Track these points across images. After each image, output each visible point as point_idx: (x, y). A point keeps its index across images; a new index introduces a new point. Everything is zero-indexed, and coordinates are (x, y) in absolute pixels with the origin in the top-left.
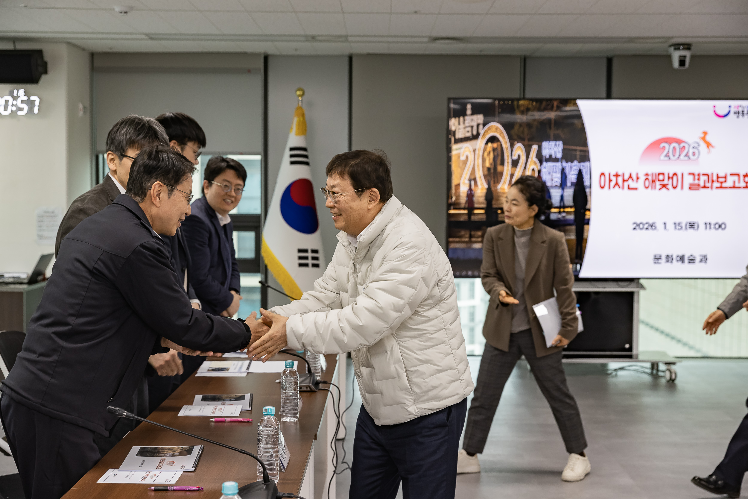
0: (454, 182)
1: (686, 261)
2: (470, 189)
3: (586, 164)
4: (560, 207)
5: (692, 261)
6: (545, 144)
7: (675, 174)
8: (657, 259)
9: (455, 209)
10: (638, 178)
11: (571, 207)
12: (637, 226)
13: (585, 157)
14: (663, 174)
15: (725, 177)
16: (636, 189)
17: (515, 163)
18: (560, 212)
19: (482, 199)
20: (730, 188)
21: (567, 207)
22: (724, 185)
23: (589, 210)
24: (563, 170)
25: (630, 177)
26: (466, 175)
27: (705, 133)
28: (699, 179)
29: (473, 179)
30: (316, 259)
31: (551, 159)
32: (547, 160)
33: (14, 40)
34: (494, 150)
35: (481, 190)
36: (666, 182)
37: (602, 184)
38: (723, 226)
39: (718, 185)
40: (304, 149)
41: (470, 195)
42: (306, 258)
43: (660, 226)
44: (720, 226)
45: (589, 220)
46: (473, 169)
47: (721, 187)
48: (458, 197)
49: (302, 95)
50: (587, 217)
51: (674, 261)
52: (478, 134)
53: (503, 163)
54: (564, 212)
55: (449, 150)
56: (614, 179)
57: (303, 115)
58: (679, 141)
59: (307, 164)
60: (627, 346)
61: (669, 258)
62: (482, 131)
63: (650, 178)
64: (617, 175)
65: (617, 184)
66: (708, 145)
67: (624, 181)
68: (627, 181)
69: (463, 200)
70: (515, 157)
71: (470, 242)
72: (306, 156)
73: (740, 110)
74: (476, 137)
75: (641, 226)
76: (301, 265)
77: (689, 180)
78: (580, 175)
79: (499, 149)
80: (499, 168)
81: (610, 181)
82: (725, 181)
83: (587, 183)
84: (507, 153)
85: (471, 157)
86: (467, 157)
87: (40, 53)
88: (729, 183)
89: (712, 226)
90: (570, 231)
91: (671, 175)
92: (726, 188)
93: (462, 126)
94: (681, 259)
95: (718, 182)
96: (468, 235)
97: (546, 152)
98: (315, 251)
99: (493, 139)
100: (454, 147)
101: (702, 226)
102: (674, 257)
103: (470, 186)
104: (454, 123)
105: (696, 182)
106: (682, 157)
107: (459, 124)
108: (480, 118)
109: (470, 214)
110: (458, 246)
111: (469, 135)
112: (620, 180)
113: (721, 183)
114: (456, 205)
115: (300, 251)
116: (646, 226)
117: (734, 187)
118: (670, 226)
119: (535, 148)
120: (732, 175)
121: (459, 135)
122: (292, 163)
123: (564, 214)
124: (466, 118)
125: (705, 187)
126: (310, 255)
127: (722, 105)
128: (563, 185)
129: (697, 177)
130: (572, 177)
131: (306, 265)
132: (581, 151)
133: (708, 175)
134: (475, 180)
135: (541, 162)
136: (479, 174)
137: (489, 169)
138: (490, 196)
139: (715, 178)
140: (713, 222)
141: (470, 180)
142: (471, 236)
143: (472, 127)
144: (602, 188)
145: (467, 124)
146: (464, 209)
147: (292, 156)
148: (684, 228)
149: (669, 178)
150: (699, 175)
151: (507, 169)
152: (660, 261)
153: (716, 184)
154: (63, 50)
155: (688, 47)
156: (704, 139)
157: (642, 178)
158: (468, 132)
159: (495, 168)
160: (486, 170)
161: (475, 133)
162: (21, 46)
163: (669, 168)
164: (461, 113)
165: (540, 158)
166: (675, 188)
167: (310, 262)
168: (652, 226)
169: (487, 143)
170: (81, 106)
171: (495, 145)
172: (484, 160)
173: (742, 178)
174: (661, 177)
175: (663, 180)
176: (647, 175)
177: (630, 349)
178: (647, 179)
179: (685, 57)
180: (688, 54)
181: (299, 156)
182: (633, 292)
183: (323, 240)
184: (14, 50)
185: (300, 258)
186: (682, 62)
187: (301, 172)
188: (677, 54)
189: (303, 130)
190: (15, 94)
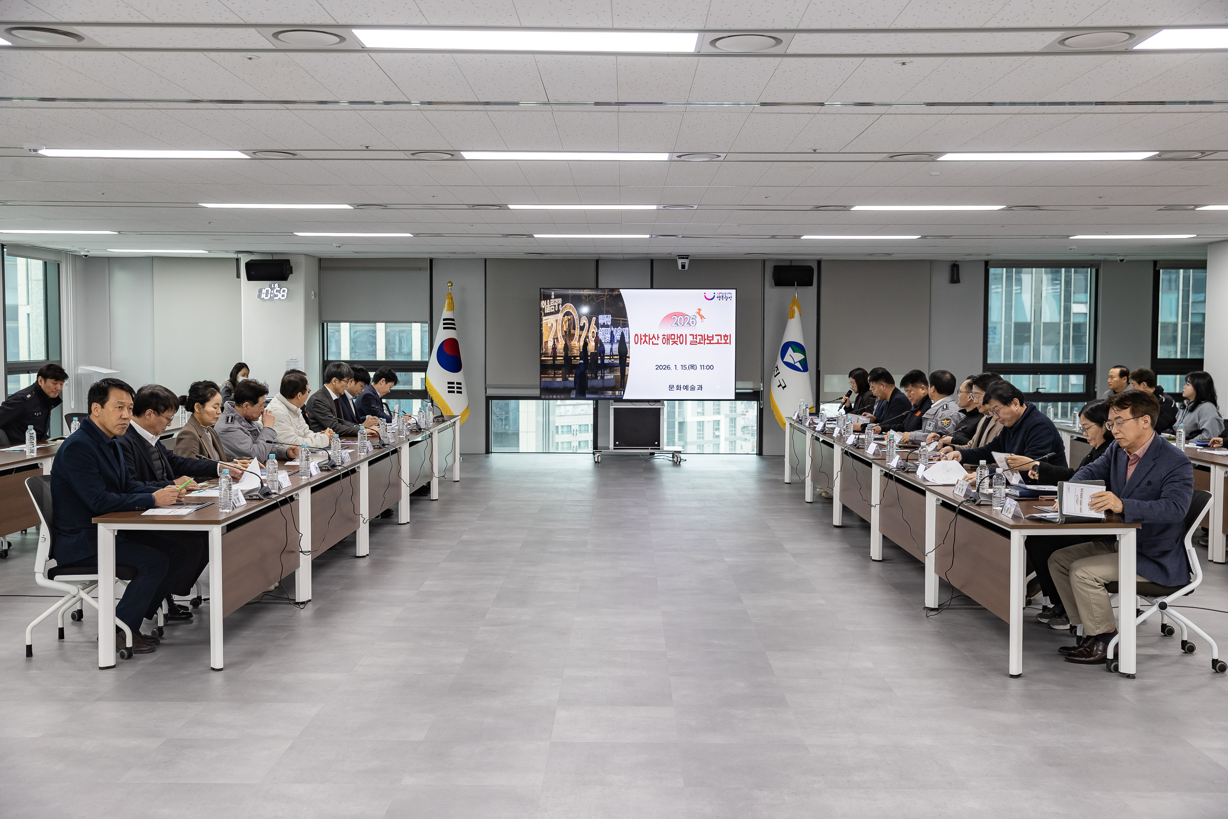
0: (544, 340)
1: (689, 389)
2: (554, 344)
3: (627, 328)
4: (610, 356)
5: (693, 388)
6: (600, 317)
7: (681, 335)
8: (671, 387)
9: (544, 357)
10: (658, 337)
11: (617, 355)
12: (659, 367)
13: (625, 325)
14: (674, 335)
15: (713, 337)
16: (658, 344)
17: (582, 328)
18: (610, 359)
19: (562, 351)
20: (715, 343)
21: (615, 356)
22: (712, 342)
23: (629, 357)
24: (612, 332)
25: (654, 336)
26: (552, 336)
27: (700, 310)
28: (696, 338)
29: (556, 339)
30: (460, 388)
31: (604, 326)
32: (602, 326)
33: (272, 254)
34: (569, 320)
35: (561, 346)
36: (676, 340)
37: (636, 342)
38: (712, 367)
39: (709, 342)
40: (453, 320)
41: (554, 348)
42: (454, 387)
43: (673, 367)
44: (710, 367)
45: (629, 363)
46: (556, 331)
47: (710, 343)
48: (547, 349)
49: (452, 285)
50: (627, 362)
51: (682, 389)
52: (559, 310)
53: (574, 329)
54: (613, 358)
55: (541, 320)
56: (643, 338)
57: (452, 299)
58: (683, 315)
59: (454, 329)
60: (656, 443)
61: (679, 388)
62: (561, 309)
63: (666, 337)
64: (645, 336)
65: (645, 341)
66: (702, 317)
67: (650, 339)
68: (652, 339)
69: (550, 351)
70: (582, 325)
71: (555, 377)
72: (454, 324)
73: (721, 295)
74: (557, 312)
75: (661, 367)
76: (449, 392)
77: (690, 338)
78: (622, 335)
79: (572, 319)
80: (572, 331)
81: (641, 339)
82: (713, 340)
83: (627, 340)
84: (577, 322)
85: (555, 325)
86: (552, 325)
87: (288, 261)
88: (715, 341)
89: (705, 367)
90: (617, 370)
91: (679, 336)
92: (713, 343)
93: (549, 305)
94: (686, 387)
95: (708, 340)
96: (553, 373)
97: (601, 322)
98: (460, 384)
99: (568, 314)
100: (544, 318)
101: (699, 367)
102: (682, 387)
103: (554, 342)
104: (543, 303)
105: (695, 340)
106: (685, 325)
107: (547, 304)
108: (560, 300)
109: (554, 360)
110: (547, 379)
111: (553, 310)
112: (647, 338)
113: (710, 340)
114: (546, 355)
115: (449, 383)
116: (664, 367)
117: (718, 343)
118: (679, 367)
119: (594, 318)
120: (716, 335)
121: (547, 311)
122: (444, 328)
123: (612, 360)
124: (551, 300)
125: (700, 343)
126: (455, 385)
127: (710, 293)
128: (612, 341)
129: (695, 337)
130: (617, 337)
131: (453, 392)
132: (622, 320)
133: (702, 336)
134: (557, 338)
135: (598, 329)
136: (560, 335)
137: (566, 332)
138: (566, 348)
139: (706, 338)
140: (705, 365)
141: (554, 339)
142: (555, 374)
143: (555, 306)
144: (636, 343)
145: (552, 305)
146: (550, 357)
147: (444, 324)
148: (688, 368)
149: (678, 337)
150: (696, 335)
151: (577, 332)
152: (673, 389)
153: (707, 341)
154: (302, 259)
155: (686, 257)
156: (699, 313)
157: (661, 337)
158: (552, 309)
159: (570, 331)
160: (564, 332)
161: (557, 310)
162: (276, 258)
163: (677, 331)
164: (547, 297)
165: (597, 324)
166: (681, 344)
167: (456, 390)
168: (668, 367)
169: (564, 316)
170: (313, 293)
171: (569, 317)
172: (562, 327)
173: (723, 337)
174: (673, 337)
175: (674, 339)
176: (664, 335)
177: (659, 445)
178: (664, 338)
179: (685, 263)
180: (686, 261)
181: (450, 324)
182: (660, 408)
183: (466, 377)
184: (273, 260)
185: (449, 387)
186: (683, 266)
187: (450, 334)
188: (680, 262)
189: (452, 308)
190: (273, 287)
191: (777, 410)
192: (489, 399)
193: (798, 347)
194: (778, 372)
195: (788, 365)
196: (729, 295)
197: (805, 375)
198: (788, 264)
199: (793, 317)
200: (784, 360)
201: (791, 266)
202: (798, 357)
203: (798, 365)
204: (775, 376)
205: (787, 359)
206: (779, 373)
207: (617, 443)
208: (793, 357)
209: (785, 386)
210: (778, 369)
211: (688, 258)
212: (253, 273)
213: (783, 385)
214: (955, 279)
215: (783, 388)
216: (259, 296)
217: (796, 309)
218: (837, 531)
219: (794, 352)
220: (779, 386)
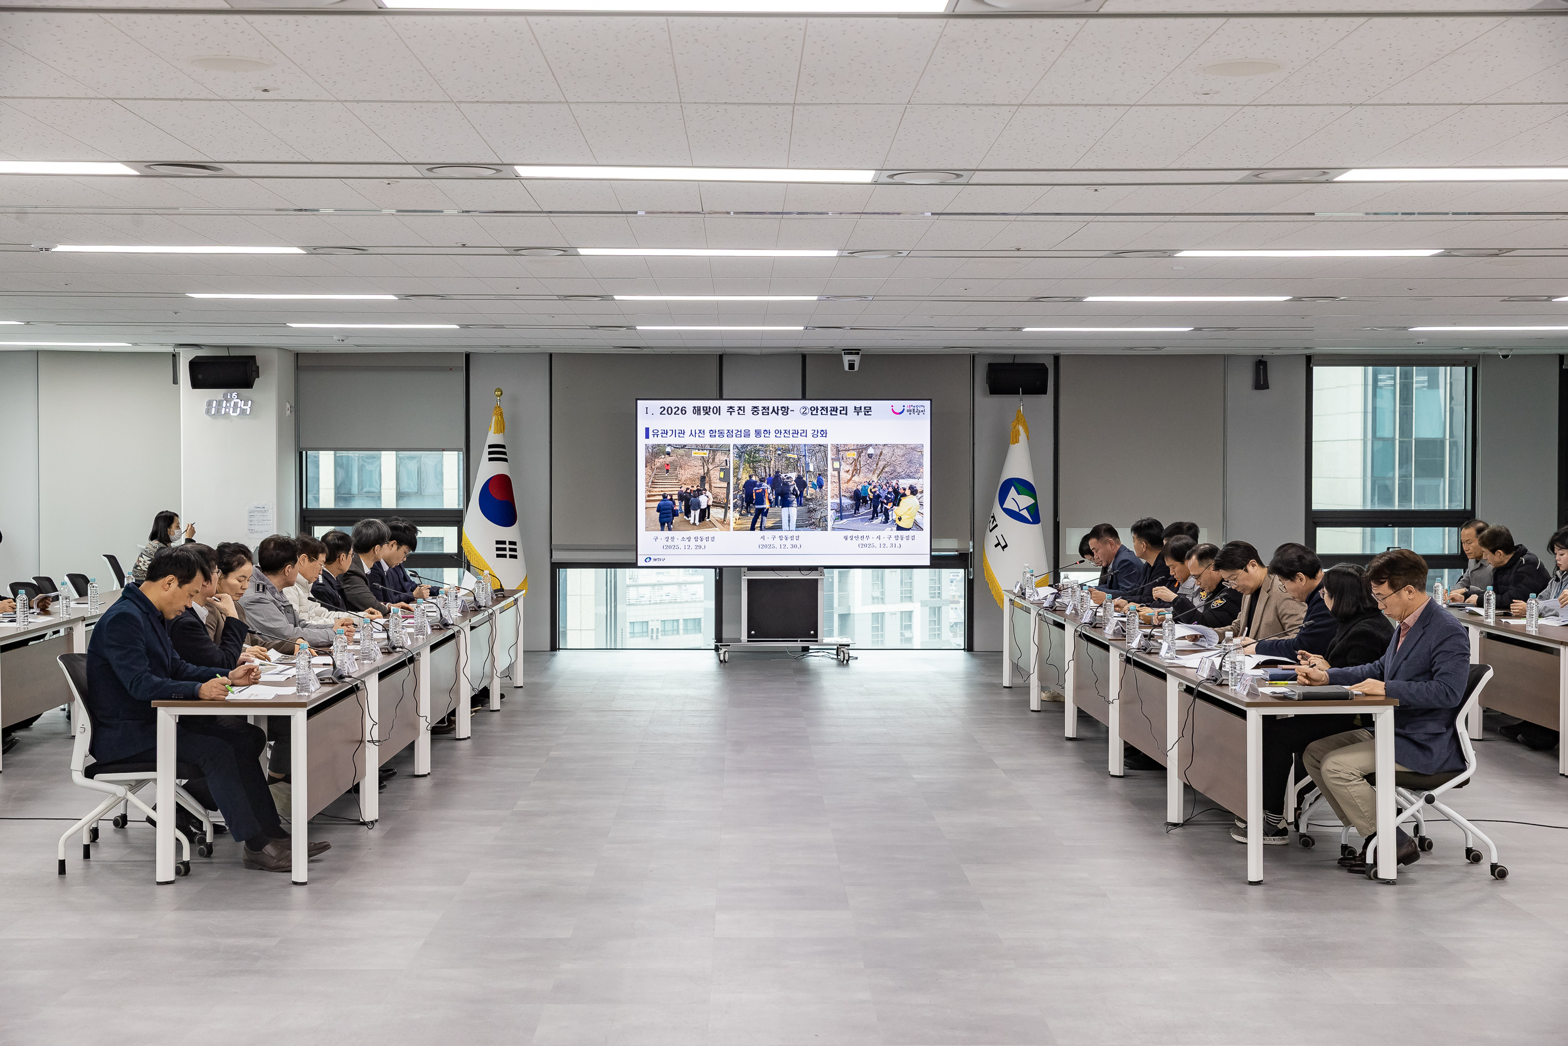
30: (515, 550)
33: (228, 347)
40: (503, 447)
42: (504, 549)
49: (501, 394)
57: (501, 414)
59: (505, 460)
60: (812, 632)
72: (504, 453)
73: (912, 408)
76: (498, 556)
87: (253, 358)
98: (514, 543)
115: (498, 542)
122: (490, 459)
126: (507, 546)
131: (504, 556)
154: (275, 355)
155: (855, 352)
167: (508, 553)
170: (288, 406)
177: (816, 635)
179: (854, 361)
180: (856, 359)
181: (498, 453)
182: (818, 579)
183: (523, 533)
184: (229, 357)
185: (498, 549)
186: (851, 366)
187: (499, 468)
188: (846, 359)
189: (501, 429)
190: (229, 397)
191: (994, 582)
192: (556, 567)
193: (1025, 487)
194: (995, 524)
195: (1010, 513)
196: (922, 409)
197: (1036, 528)
198: (1011, 361)
199: (1017, 441)
200: (1004, 507)
201: (1013, 364)
202: (1025, 501)
203: (1025, 513)
204: (991, 531)
205: (1009, 504)
206: (996, 526)
207: (753, 632)
208: (1019, 501)
209: (1006, 546)
210: (995, 519)
211: (858, 354)
212: (200, 377)
213: (1003, 544)
214: (1261, 383)
215: (1003, 548)
216: (208, 412)
217: (1021, 428)
218: (1070, 744)
219: (1019, 494)
220: (996, 546)
